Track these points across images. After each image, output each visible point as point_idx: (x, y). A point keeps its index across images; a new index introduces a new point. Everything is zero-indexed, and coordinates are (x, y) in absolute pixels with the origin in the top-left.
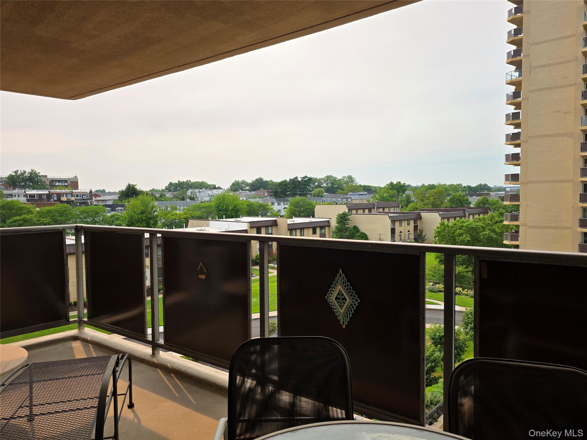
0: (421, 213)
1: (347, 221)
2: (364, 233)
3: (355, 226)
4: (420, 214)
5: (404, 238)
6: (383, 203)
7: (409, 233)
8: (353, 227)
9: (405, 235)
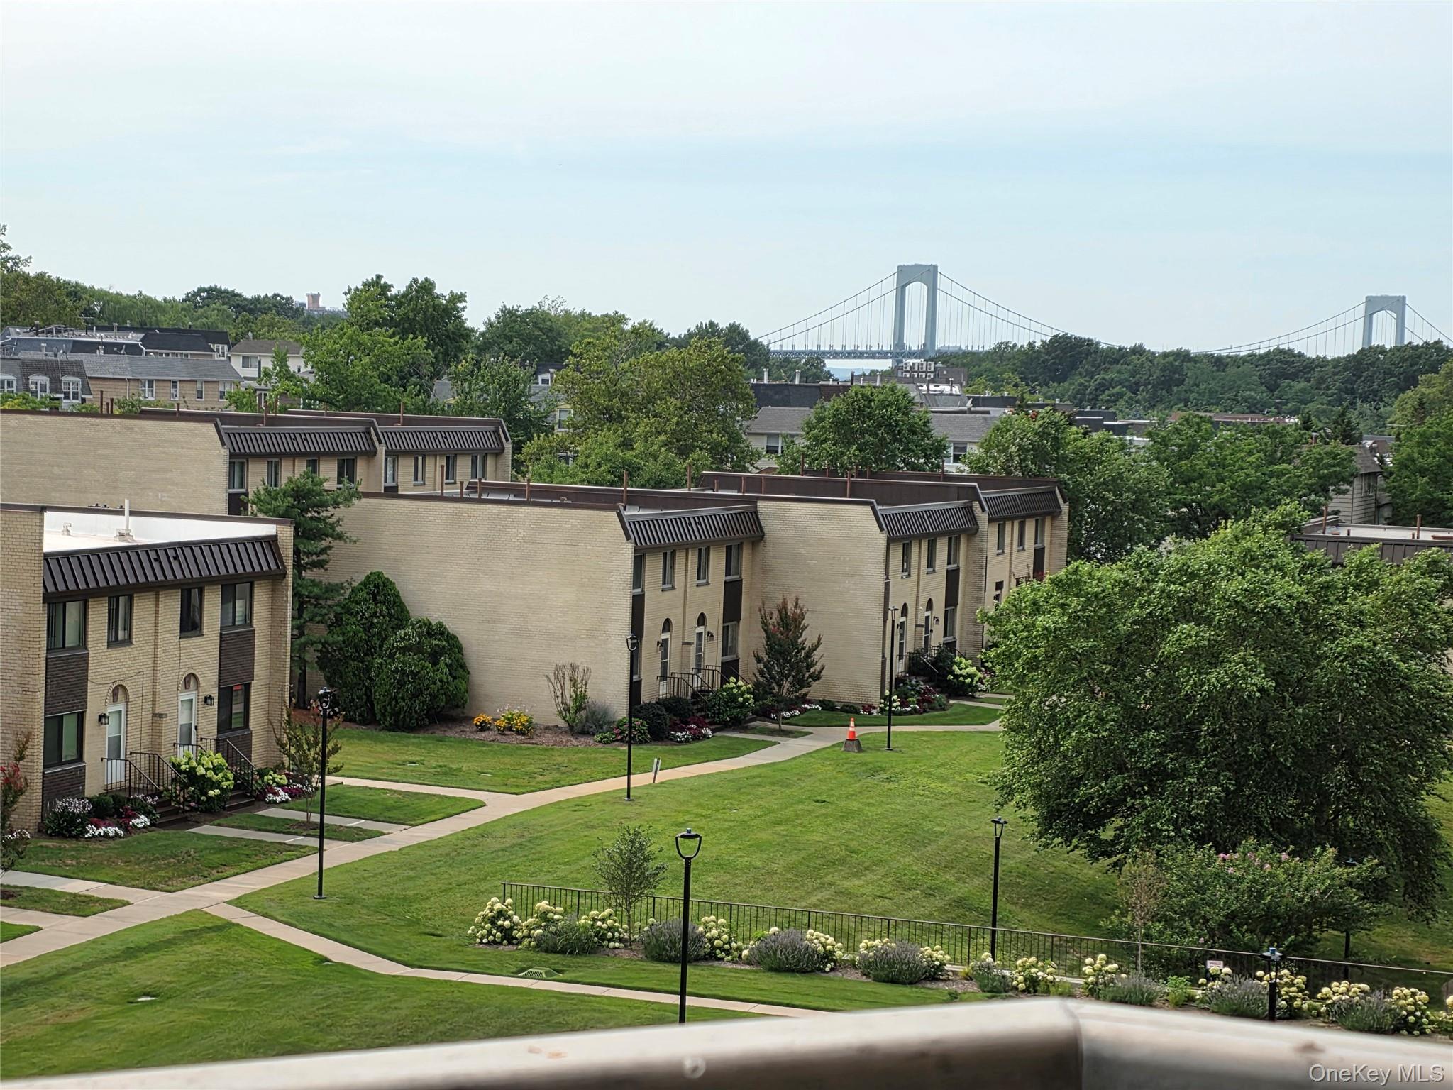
0: (760, 504)
1: (324, 544)
2: (440, 624)
3: (379, 574)
4: (755, 512)
5: (681, 665)
6: (397, 420)
7: (701, 629)
8: (364, 584)
9: (684, 643)
